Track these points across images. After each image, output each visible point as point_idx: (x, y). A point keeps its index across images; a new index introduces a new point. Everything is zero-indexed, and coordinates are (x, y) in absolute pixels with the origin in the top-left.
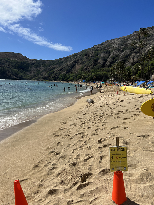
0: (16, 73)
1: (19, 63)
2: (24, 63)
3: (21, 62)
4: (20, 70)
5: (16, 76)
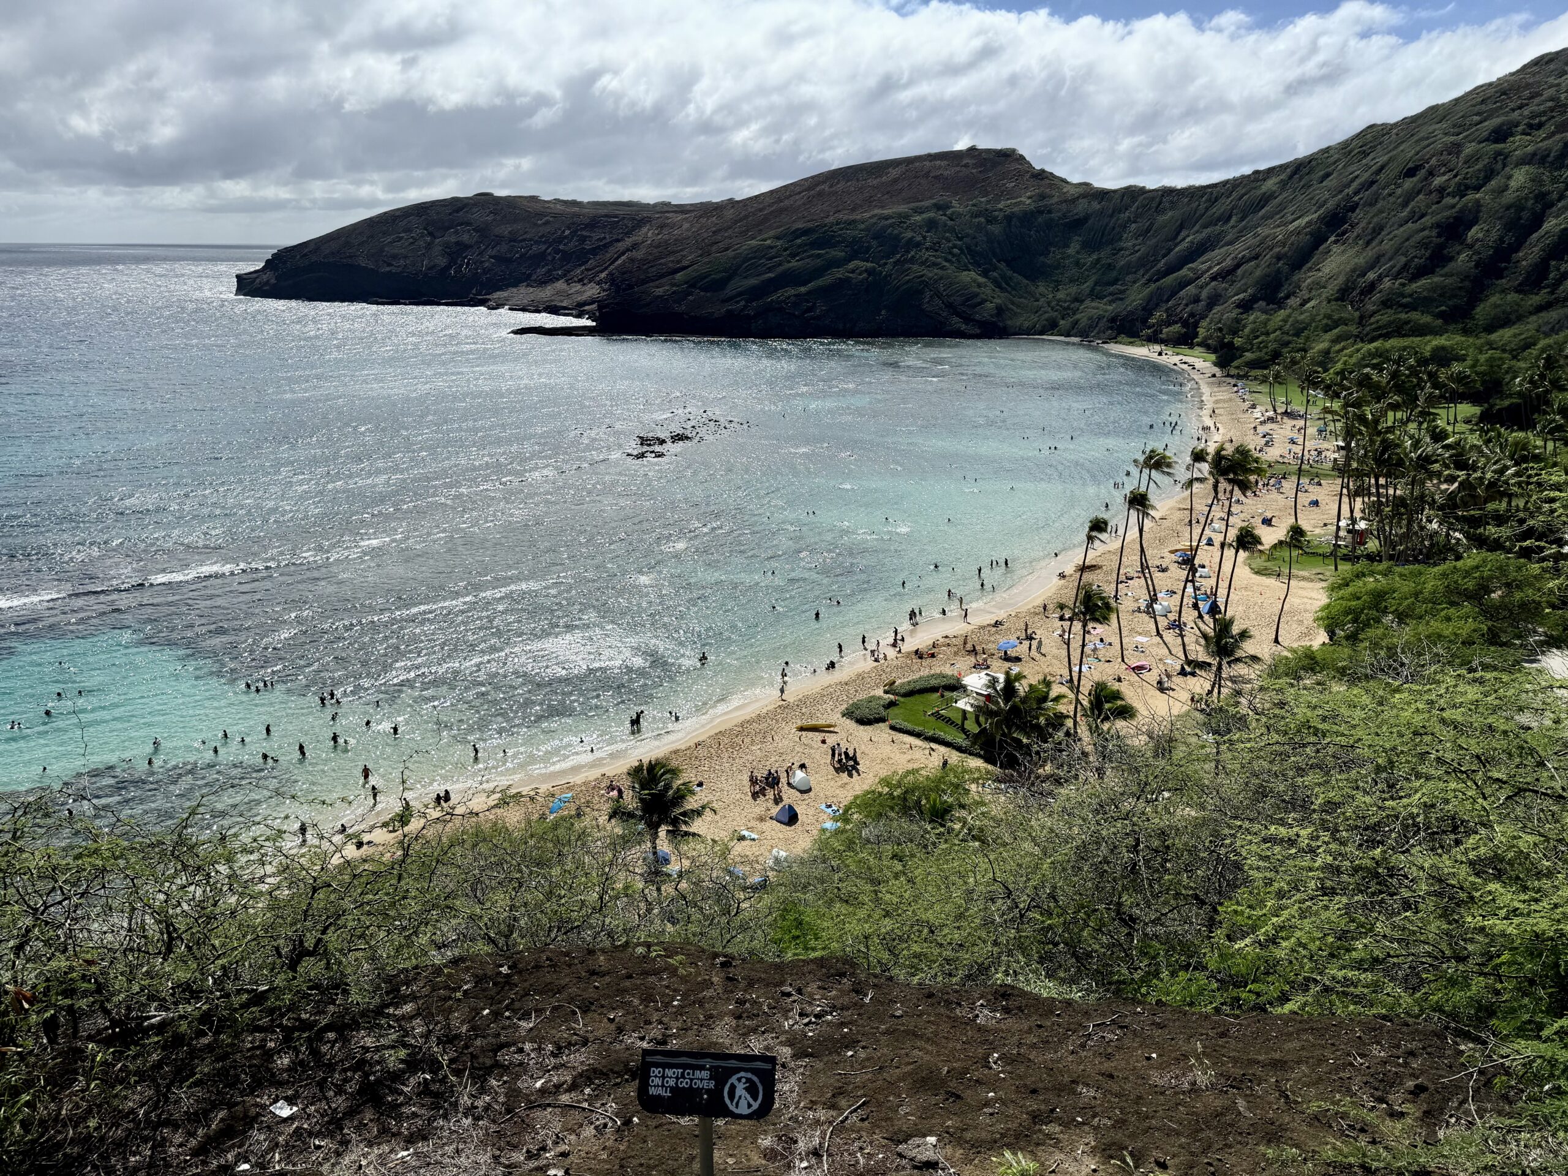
0: (968, 300)
1: (996, 229)
2: (1027, 218)
3: (1009, 218)
4: (995, 269)
5: (967, 319)
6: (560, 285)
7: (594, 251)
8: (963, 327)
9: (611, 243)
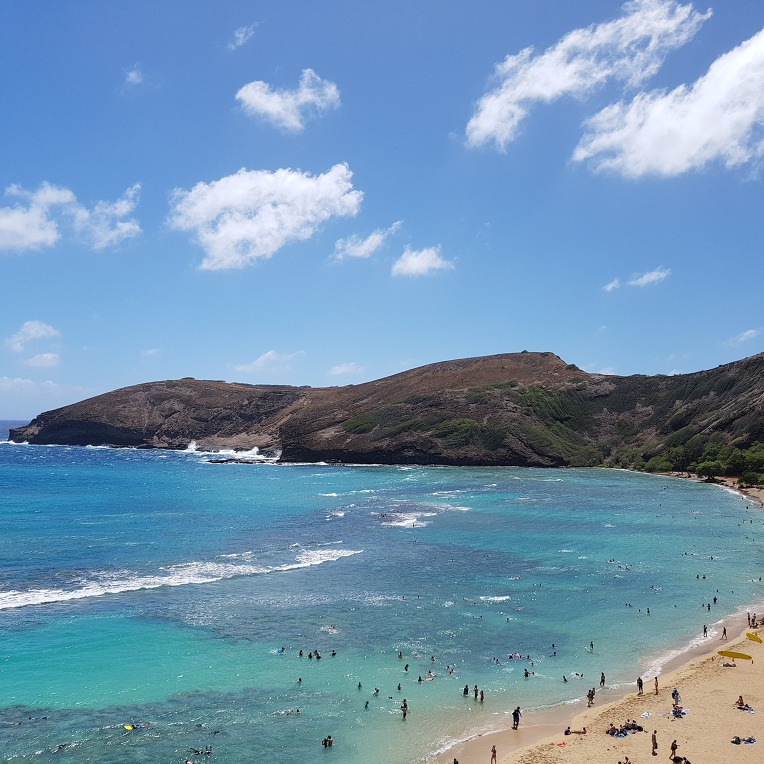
0: (541, 443)
3: (559, 394)
5: (542, 455)
6: (243, 435)
7: (268, 414)
8: (541, 460)
9: (278, 409)
